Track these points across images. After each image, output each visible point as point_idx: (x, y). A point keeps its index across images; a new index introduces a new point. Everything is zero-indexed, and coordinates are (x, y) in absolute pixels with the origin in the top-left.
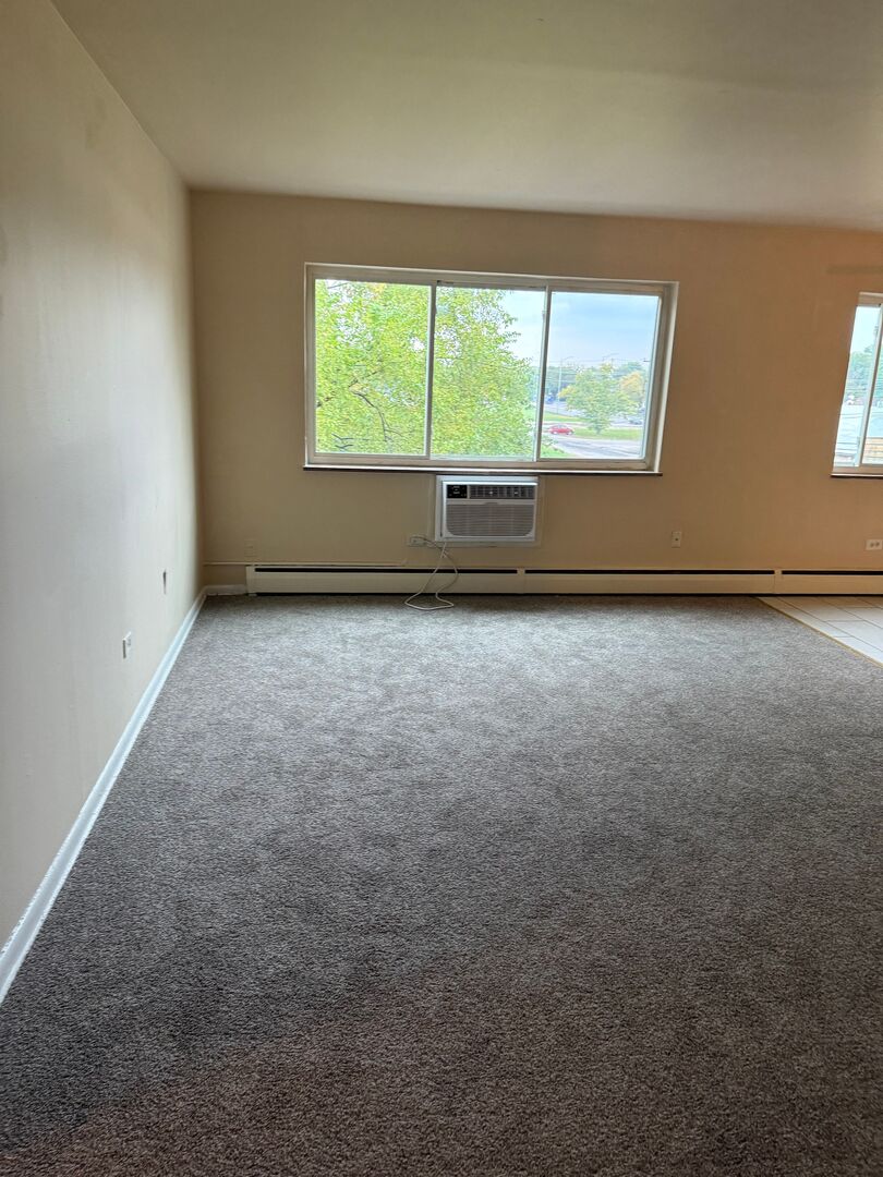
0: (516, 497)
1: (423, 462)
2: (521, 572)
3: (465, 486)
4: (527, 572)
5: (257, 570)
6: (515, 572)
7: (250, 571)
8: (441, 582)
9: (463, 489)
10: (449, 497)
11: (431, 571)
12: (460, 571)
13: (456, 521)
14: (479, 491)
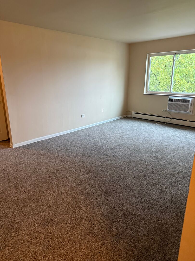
0: (185, 102)
1: (169, 94)
2: (188, 121)
3: (173, 99)
4: (189, 121)
5: (134, 113)
6: (186, 120)
7: (133, 113)
8: (168, 120)
9: (172, 99)
10: (169, 101)
11: (165, 117)
12: (173, 118)
13: (170, 107)
14: (176, 100)
